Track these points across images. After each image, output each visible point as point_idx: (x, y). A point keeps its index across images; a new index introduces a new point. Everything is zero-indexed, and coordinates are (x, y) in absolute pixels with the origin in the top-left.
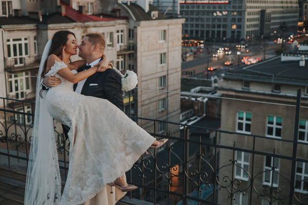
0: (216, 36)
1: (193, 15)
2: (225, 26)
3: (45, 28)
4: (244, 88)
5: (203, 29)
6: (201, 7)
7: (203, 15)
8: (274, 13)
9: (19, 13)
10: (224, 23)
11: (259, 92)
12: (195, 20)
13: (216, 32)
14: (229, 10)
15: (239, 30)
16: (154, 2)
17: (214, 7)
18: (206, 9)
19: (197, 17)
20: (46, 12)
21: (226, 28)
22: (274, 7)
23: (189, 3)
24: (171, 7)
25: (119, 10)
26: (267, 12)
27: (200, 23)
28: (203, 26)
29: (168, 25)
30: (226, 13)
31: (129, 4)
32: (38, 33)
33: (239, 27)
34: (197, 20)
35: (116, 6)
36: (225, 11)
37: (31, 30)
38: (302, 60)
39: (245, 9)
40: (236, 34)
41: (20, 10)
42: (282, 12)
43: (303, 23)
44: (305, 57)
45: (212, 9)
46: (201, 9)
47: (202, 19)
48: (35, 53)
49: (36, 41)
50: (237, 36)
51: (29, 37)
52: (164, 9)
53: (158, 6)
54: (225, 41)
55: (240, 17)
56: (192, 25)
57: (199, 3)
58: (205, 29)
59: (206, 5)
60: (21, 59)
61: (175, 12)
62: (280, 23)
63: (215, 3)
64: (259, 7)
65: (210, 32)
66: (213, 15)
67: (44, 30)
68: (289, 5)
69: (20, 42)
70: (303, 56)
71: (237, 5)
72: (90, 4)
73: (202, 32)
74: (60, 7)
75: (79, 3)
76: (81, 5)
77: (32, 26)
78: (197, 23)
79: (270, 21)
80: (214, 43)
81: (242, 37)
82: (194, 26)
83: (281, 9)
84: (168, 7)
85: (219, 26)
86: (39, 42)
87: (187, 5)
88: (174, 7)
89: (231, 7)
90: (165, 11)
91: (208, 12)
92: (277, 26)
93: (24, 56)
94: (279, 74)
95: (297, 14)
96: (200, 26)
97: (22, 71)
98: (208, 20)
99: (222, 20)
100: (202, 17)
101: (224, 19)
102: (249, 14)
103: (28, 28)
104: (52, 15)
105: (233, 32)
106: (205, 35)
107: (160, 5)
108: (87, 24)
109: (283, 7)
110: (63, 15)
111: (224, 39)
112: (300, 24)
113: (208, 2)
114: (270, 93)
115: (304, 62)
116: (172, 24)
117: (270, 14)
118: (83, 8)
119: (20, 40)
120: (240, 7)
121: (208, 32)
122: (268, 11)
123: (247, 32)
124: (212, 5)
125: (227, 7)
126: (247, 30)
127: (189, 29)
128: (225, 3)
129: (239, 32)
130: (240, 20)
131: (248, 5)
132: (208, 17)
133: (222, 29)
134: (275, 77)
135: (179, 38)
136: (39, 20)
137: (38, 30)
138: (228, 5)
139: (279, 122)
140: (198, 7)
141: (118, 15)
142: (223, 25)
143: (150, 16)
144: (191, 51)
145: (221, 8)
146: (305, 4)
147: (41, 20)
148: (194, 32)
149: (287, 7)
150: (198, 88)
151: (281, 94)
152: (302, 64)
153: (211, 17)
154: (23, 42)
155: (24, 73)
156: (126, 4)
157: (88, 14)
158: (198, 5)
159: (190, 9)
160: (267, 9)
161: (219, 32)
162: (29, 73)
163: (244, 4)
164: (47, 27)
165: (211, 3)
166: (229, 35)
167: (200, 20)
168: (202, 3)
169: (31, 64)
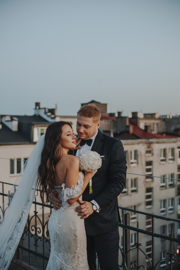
20: (117, 131)
35: (179, 126)
72: (155, 124)
74: (128, 127)
76: (148, 124)
104: (122, 133)
108: (151, 140)
110: (131, 133)
118: (149, 127)
157: (153, 133)
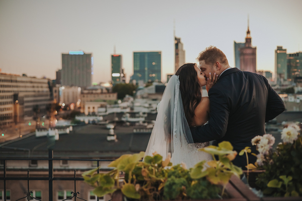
8: (27, 96)
22: (27, 91)
26: (19, 95)
42: (35, 96)
44: (58, 131)
62: (33, 105)
68: (40, 89)
79: (23, 104)
83: (34, 93)
92: (30, 109)
94: (35, 148)
95: (48, 98)
114: (28, 168)
115: (58, 136)
117: (23, 98)
134: (31, 151)
151: (38, 167)
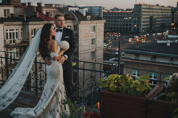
0: (125, 31)
1: (112, 19)
2: (130, 25)
3: (27, 24)
4: (136, 57)
5: (118, 27)
6: (117, 15)
7: (118, 19)
8: (158, 18)
9: (14, 16)
10: (130, 23)
11: (144, 60)
12: (113, 22)
13: (125, 29)
14: (132, 16)
15: (138, 27)
16: (88, 11)
17: (124, 15)
18: (120, 16)
19: (115, 20)
20: (28, 15)
21: (131, 26)
22: (158, 15)
23: (110, 12)
24: (98, 13)
25: (69, 15)
26: (153, 17)
27: (116, 23)
28: (118, 25)
29: (96, 23)
30: (131, 18)
31: (74, 12)
32: (23, 27)
33: (138, 25)
34: (115, 21)
35: (67, 13)
36: (130, 17)
37: (19, 25)
38: (168, 43)
39: (142, 16)
40: (136, 29)
41: (14, 14)
42: (162, 18)
43: (174, 24)
44: (170, 41)
45: (123, 16)
46: (117, 16)
47: (117, 21)
48: (22, 37)
49: (22, 31)
50: (137, 30)
51: (18, 29)
52: (94, 15)
53: (91, 13)
54: (130, 34)
55: (139, 20)
56: (112, 24)
57: (116, 12)
58: (119, 27)
59: (120, 13)
60: (14, 41)
61: (101, 16)
62: (161, 23)
63: (125, 12)
64: (149, 15)
65: (122, 28)
66: (123, 19)
67: (27, 25)
68: (166, 14)
69: (13, 31)
70: (169, 41)
71: (137, 13)
72: (53, 11)
73: (118, 28)
74: (36, 13)
75: (47, 11)
76: (48, 11)
77: (20, 23)
78: (115, 23)
79: (156, 23)
80: (124, 34)
81: (140, 31)
82: (113, 25)
83: (162, 16)
84: (96, 13)
85: (127, 25)
86: (24, 32)
87: (109, 13)
88: (100, 13)
89: (134, 14)
90: (95, 16)
91: (121, 17)
92: (159, 25)
93: (15, 39)
94: (155, 50)
95: (171, 19)
96: (116, 25)
97: (14, 47)
98: (121, 21)
99: (129, 22)
100: (118, 20)
101: (130, 21)
102: (144, 18)
103: (18, 24)
104: (31, 17)
105: (135, 28)
106: (119, 30)
107: (92, 13)
108: (51, 22)
109: (163, 15)
110: (37, 17)
111: (130, 32)
112: (172, 24)
113: (121, 12)
114: (150, 60)
115: (169, 43)
116: (98, 23)
117: (155, 19)
118: (49, 13)
119: (13, 30)
120: (139, 15)
121: (121, 28)
122: (155, 17)
123: (143, 28)
124: (123, 14)
125: (131, 15)
126: (142, 27)
127: (110, 26)
128: (130, 12)
129: (138, 29)
130: (138, 22)
131: (143, 13)
132: (121, 20)
133: (128, 27)
134: (153, 51)
135: (102, 31)
136: (24, 19)
137: (23, 25)
138: (132, 13)
139: (155, 76)
140: (115, 14)
141: (68, 18)
142: (129, 25)
143: (86, 18)
144: (111, 38)
145: (128, 15)
146: (175, 13)
147: (25, 19)
148: (113, 28)
149: (165, 15)
150: (113, 59)
151: (156, 61)
152: (168, 45)
153: (122, 20)
154: (15, 31)
155: (15, 48)
156: (73, 12)
157: (52, 17)
158: (115, 13)
159: (111, 16)
160: (154, 16)
161: (127, 28)
162: (18, 48)
163: (141, 13)
164: (28, 23)
165: (123, 12)
166: (132, 30)
167: (116, 22)
168: (118, 12)
169: (19, 43)
